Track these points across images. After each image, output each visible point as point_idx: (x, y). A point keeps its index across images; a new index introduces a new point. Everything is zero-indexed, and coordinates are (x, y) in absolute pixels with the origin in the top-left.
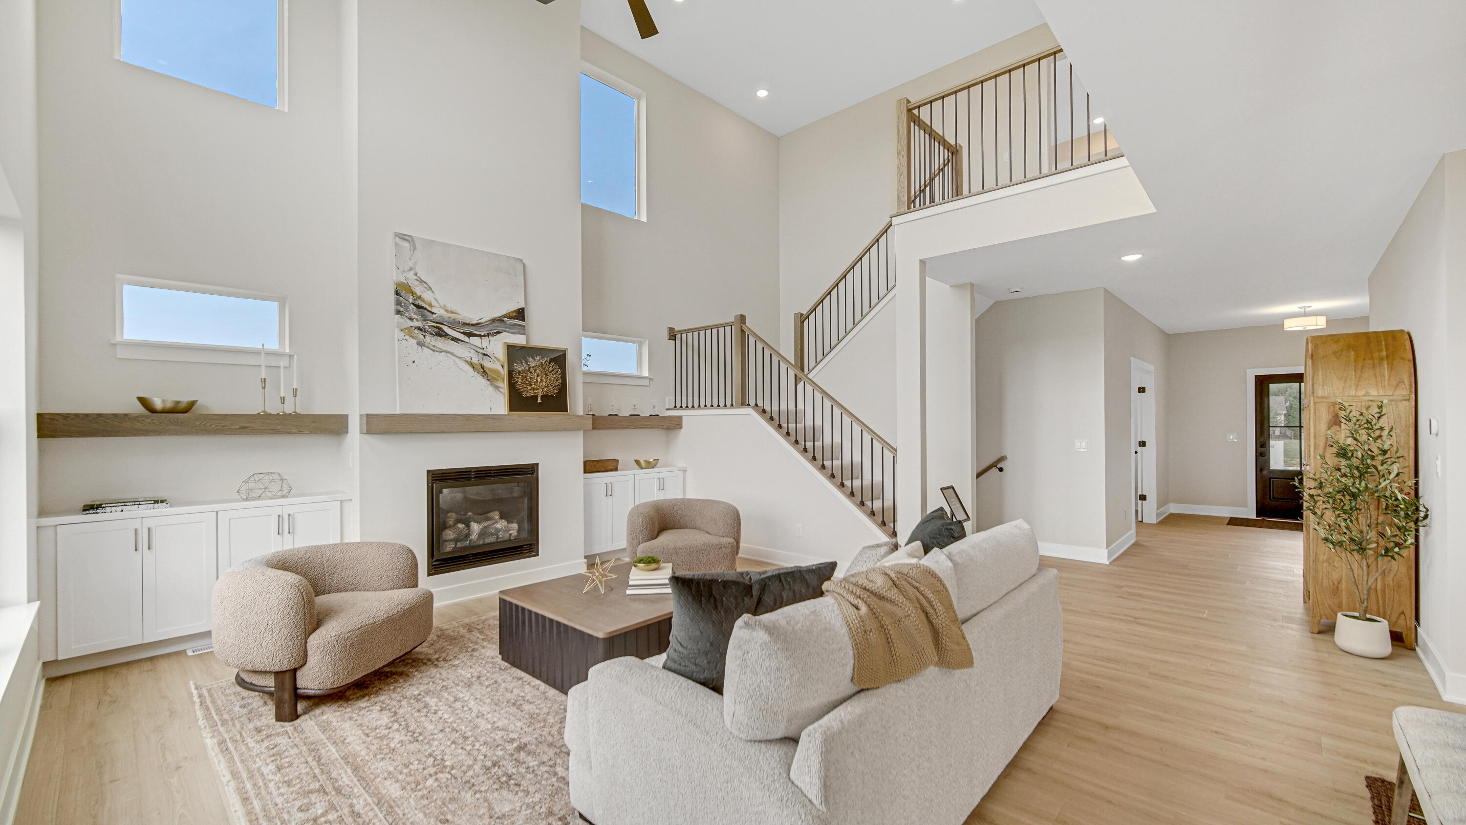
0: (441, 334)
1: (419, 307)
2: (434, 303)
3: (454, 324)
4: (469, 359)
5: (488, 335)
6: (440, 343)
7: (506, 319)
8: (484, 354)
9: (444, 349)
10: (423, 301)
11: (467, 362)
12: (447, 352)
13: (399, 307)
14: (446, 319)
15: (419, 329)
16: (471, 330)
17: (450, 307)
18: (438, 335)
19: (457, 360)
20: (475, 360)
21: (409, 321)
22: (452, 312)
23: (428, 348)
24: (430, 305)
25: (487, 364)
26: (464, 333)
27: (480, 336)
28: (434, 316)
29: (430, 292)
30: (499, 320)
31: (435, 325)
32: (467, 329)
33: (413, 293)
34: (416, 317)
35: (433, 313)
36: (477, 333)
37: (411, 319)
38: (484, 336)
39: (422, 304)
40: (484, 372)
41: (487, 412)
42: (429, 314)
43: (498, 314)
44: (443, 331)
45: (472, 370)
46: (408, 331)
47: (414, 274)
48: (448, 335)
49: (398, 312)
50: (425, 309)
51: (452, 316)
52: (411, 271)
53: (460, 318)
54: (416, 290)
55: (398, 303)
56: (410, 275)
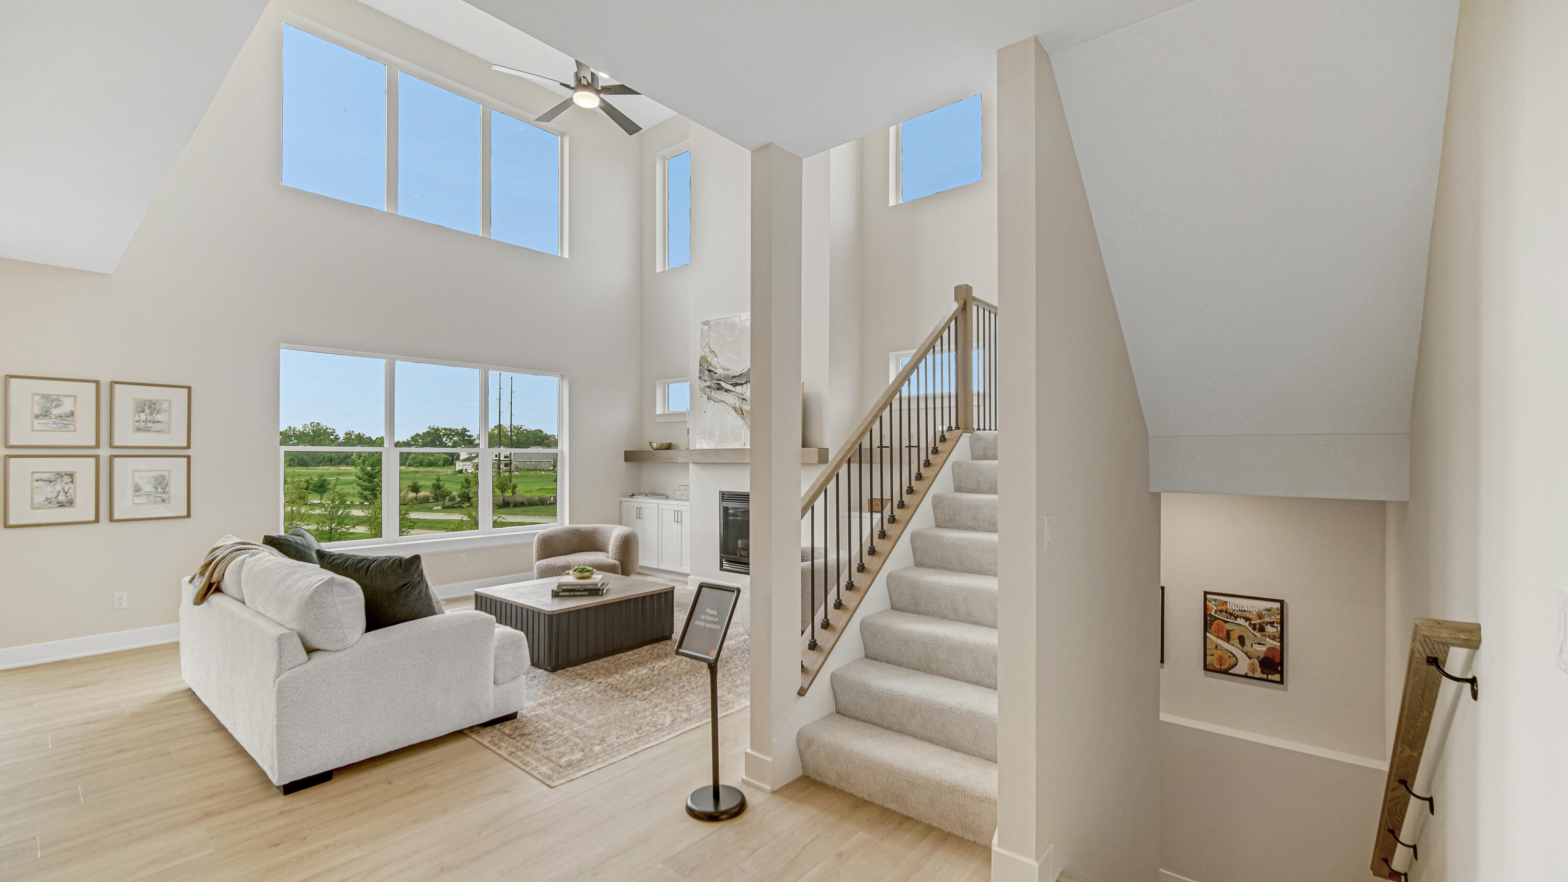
1: (710, 371)
2: (718, 366)
3: (727, 379)
4: (734, 405)
5: (746, 383)
6: (719, 395)
8: (743, 399)
9: (720, 399)
10: (712, 366)
11: (732, 407)
12: (722, 401)
13: (701, 374)
14: (723, 376)
15: (709, 387)
17: (727, 365)
18: (718, 389)
19: (727, 406)
20: (737, 405)
21: (704, 382)
22: (727, 370)
23: (712, 400)
24: (715, 368)
25: (743, 407)
26: (732, 384)
27: (741, 384)
28: (717, 375)
29: (716, 358)
31: (717, 382)
32: (735, 381)
33: (707, 361)
34: (708, 378)
35: (716, 373)
36: (740, 382)
37: (705, 381)
38: (744, 383)
39: (711, 368)
40: (740, 412)
41: (738, 446)
42: (714, 374)
44: (721, 385)
45: (734, 412)
46: (702, 390)
47: (709, 348)
48: (723, 388)
49: (700, 378)
50: (713, 371)
51: (726, 373)
52: (708, 347)
53: (731, 373)
54: (709, 359)
55: (700, 371)
56: (707, 350)
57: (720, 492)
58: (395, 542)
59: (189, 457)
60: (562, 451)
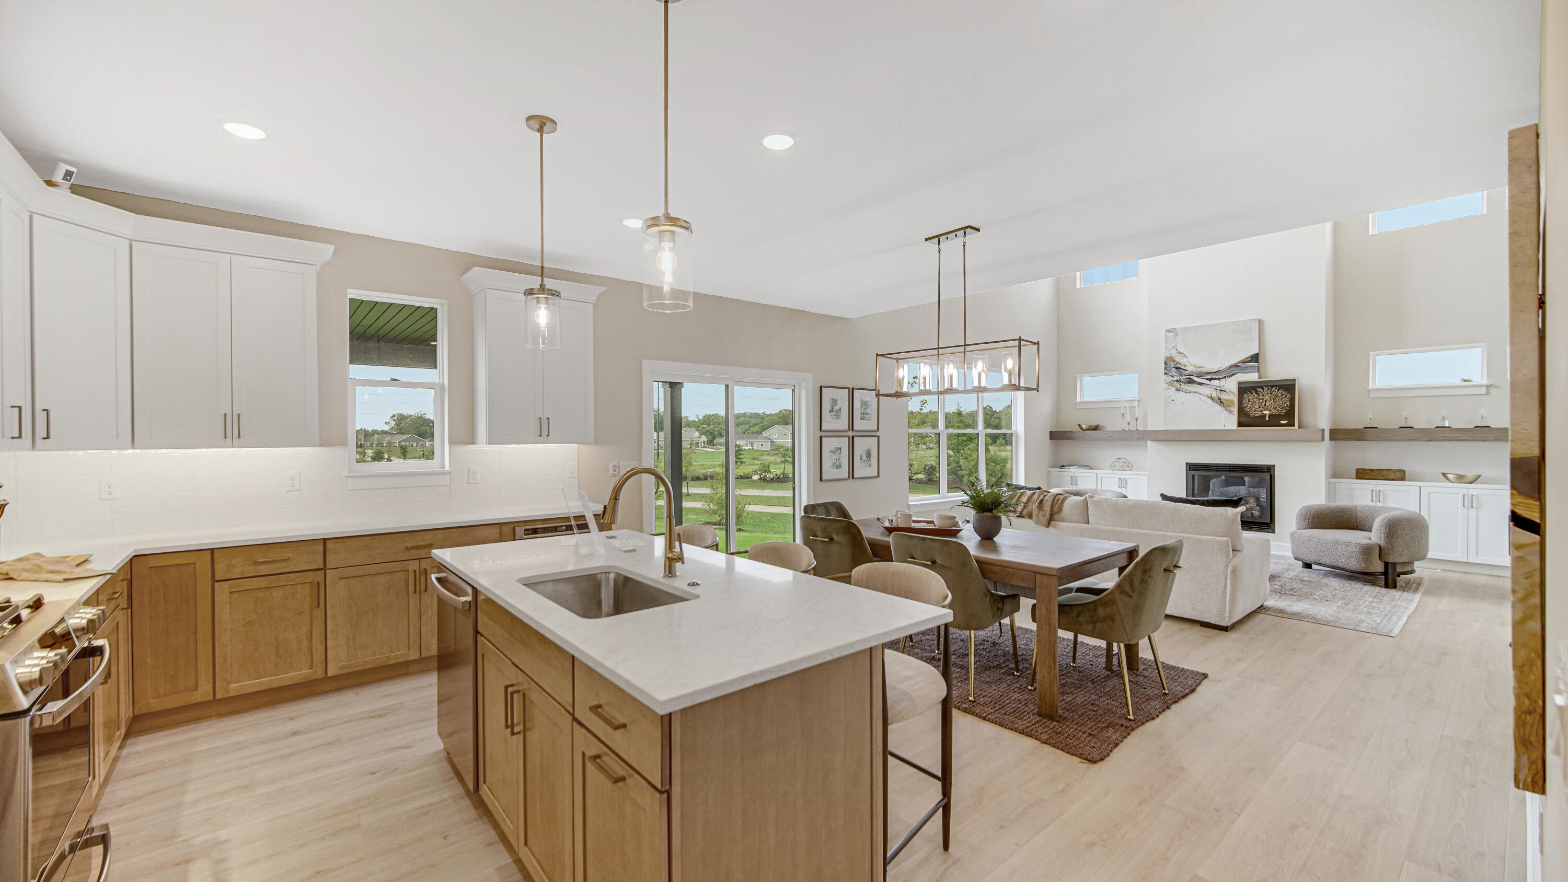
0: (1191, 382)
1: (1177, 368)
2: (1187, 364)
3: (1199, 375)
4: (1210, 395)
5: (1225, 377)
6: (1190, 387)
7: (1241, 364)
8: (1221, 390)
9: (1192, 390)
10: (1180, 364)
11: (1208, 397)
12: (1194, 392)
13: (1166, 371)
14: (1195, 372)
15: (1177, 381)
16: (1211, 376)
17: (1199, 363)
18: (1189, 383)
19: (1201, 396)
20: (1214, 395)
21: (1171, 377)
22: (1199, 367)
23: (1182, 391)
24: (1185, 366)
25: (1224, 396)
26: (1207, 379)
27: (1219, 379)
28: (1187, 372)
29: (1185, 358)
30: (1236, 366)
31: (1187, 377)
32: (1209, 376)
33: (1174, 361)
34: (1175, 374)
35: (1186, 370)
36: (1217, 377)
37: (1173, 376)
38: (1222, 378)
39: (1179, 366)
40: (1221, 402)
41: (1222, 428)
42: (1183, 371)
43: (1234, 362)
44: (1193, 380)
45: (1211, 401)
46: (1170, 384)
47: (1177, 350)
48: (1196, 382)
49: (1165, 374)
50: (1182, 369)
51: (1199, 370)
52: (1175, 349)
53: (1205, 370)
54: (1177, 359)
55: (1166, 369)
56: (1174, 351)
57: (1187, 463)
59: (878, 437)
60: (1016, 432)
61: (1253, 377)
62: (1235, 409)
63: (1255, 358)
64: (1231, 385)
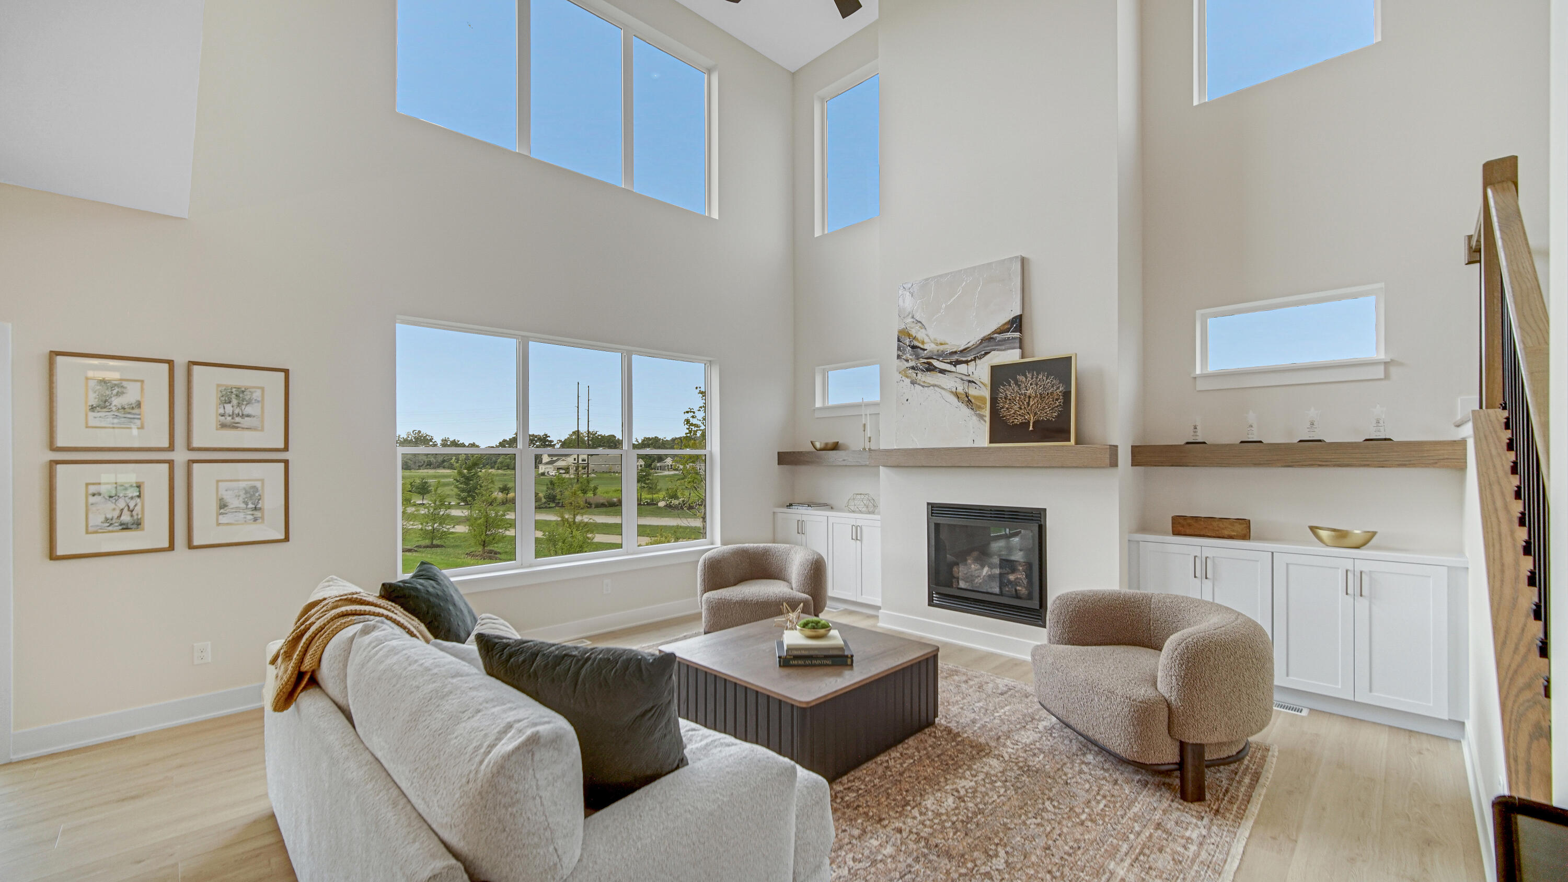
0: (930, 368)
1: (914, 347)
2: (926, 340)
3: (941, 356)
4: (954, 390)
5: (975, 359)
6: (930, 378)
7: (996, 335)
8: (969, 381)
9: (932, 383)
10: (917, 340)
11: (952, 392)
12: (934, 386)
13: (899, 352)
14: (936, 353)
15: (913, 368)
16: (959, 357)
17: (941, 338)
18: (928, 370)
19: (943, 392)
20: (960, 390)
21: (905, 363)
22: (941, 344)
23: (919, 384)
24: (923, 343)
25: (973, 392)
26: (951, 363)
27: (967, 362)
28: (925, 352)
29: (923, 330)
30: (989, 339)
31: (926, 361)
32: (955, 358)
33: (909, 335)
34: (911, 357)
35: (924, 350)
36: (964, 359)
37: (907, 361)
38: (971, 360)
39: (916, 343)
40: (968, 401)
41: (969, 444)
42: (921, 351)
43: (987, 332)
44: (932, 365)
45: (956, 400)
46: (903, 373)
47: (913, 317)
48: (936, 368)
49: (899, 357)
50: (919, 347)
51: (941, 348)
52: (910, 316)
53: (949, 349)
54: (913, 332)
55: (899, 349)
56: (909, 320)
57: (928, 504)
58: (530, 566)
59: (286, 462)
60: (711, 452)
61: (1011, 356)
62: (987, 413)
63: (1017, 323)
64: (981, 371)
